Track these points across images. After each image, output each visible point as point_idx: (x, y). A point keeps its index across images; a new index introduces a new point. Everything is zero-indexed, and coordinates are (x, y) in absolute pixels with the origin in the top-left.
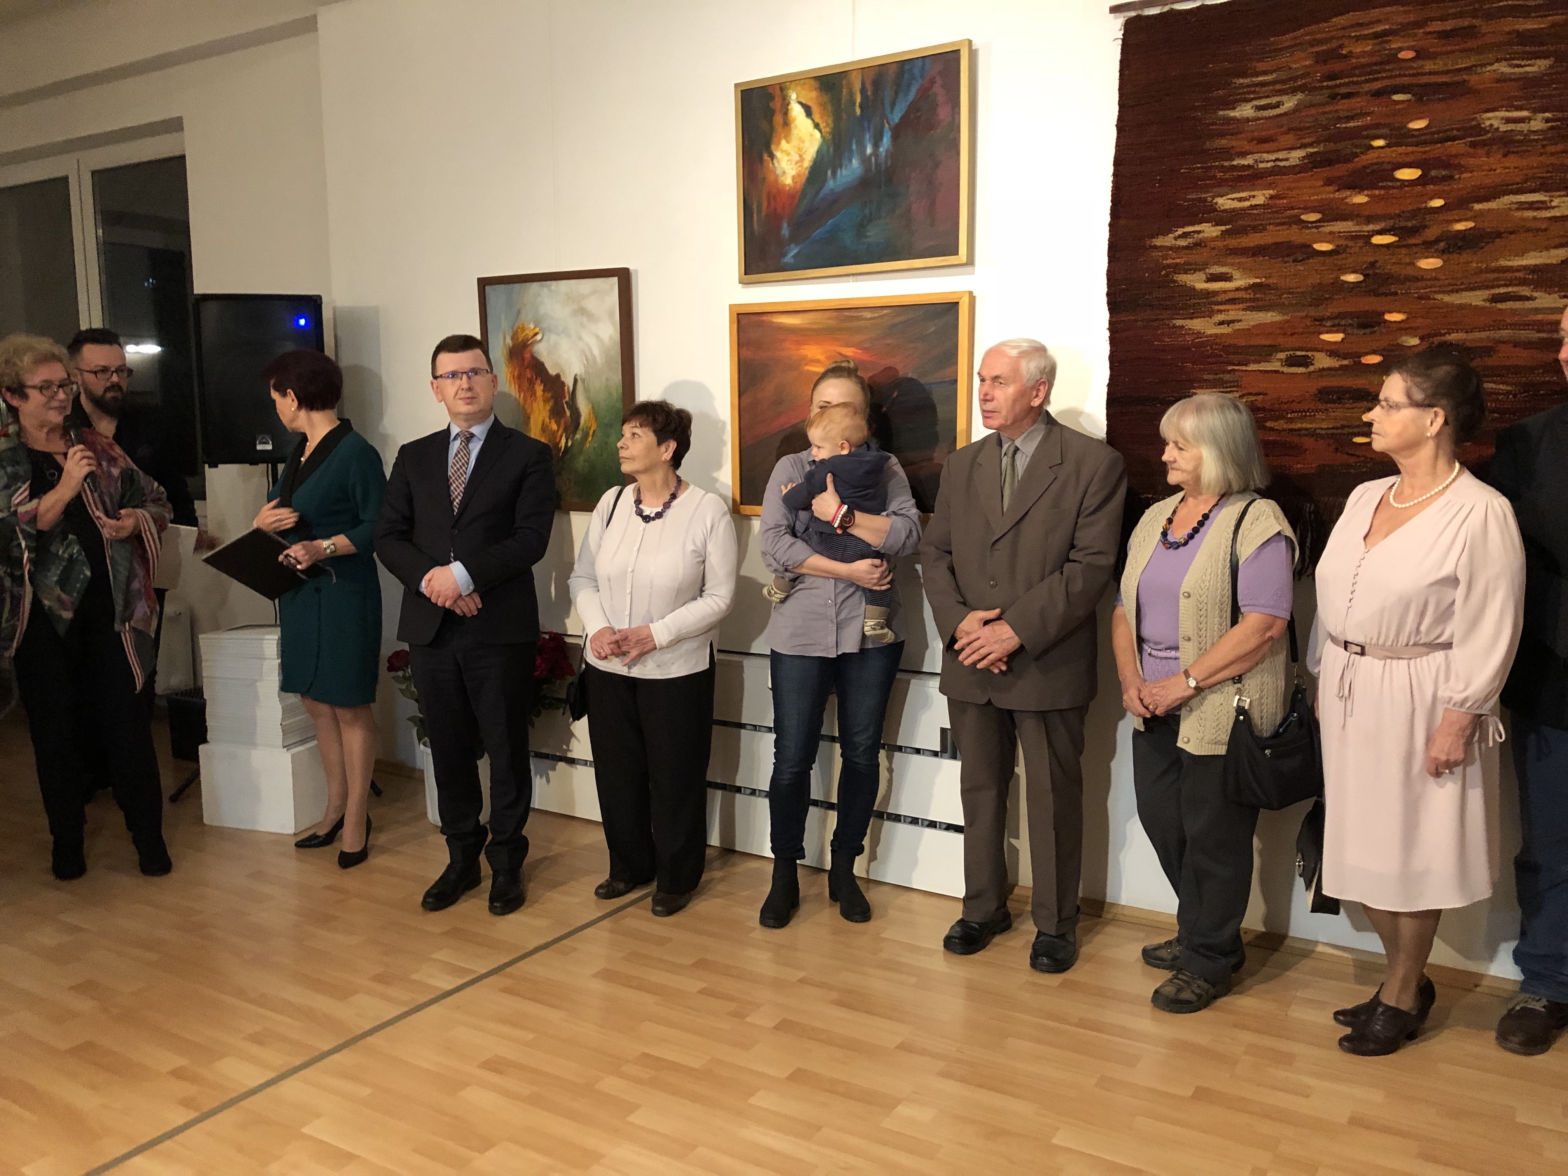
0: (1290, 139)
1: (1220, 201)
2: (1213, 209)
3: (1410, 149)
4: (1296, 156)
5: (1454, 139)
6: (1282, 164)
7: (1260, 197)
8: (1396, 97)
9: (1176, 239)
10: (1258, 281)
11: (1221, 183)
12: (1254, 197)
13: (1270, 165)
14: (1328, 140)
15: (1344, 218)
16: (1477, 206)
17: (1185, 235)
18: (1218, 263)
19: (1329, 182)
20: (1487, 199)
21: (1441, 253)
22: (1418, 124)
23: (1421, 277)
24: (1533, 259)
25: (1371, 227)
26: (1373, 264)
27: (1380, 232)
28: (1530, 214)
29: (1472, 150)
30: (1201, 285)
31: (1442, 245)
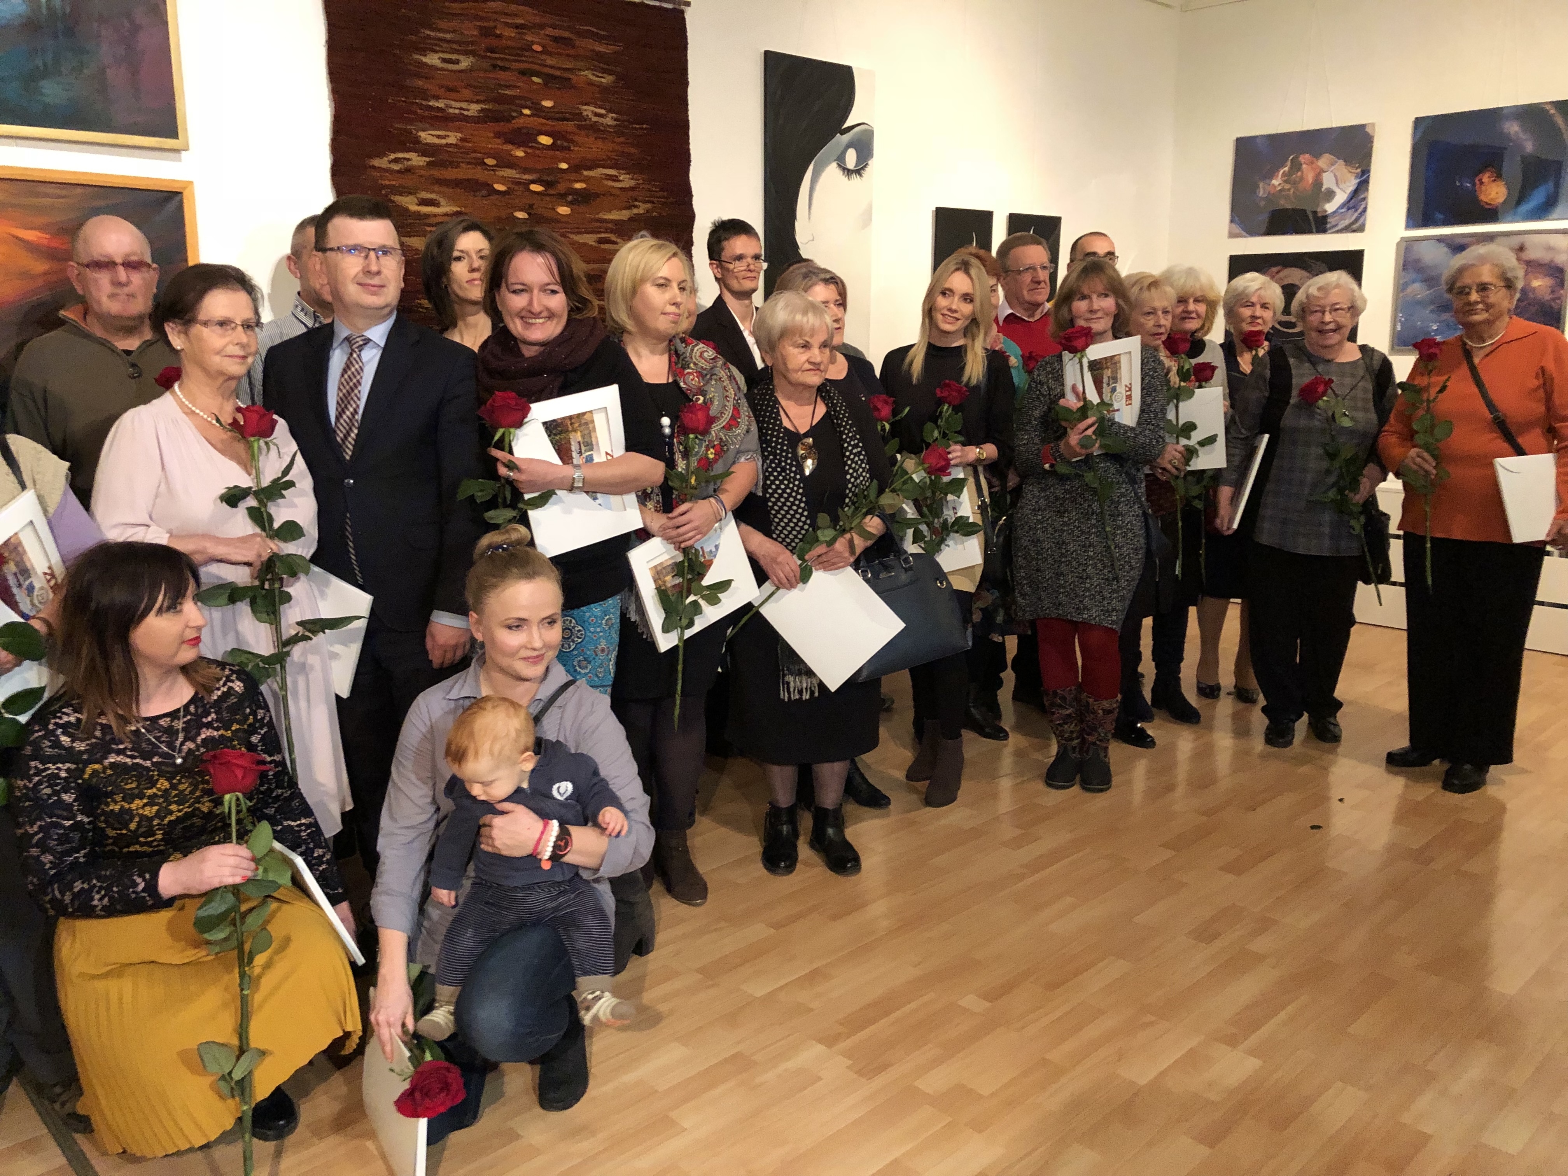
0: (467, 93)
1: (422, 134)
2: (417, 141)
3: (544, 121)
4: (474, 109)
5: (567, 120)
6: (466, 113)
7: (453, 138)
8: (535, 79)
9: (390, 162)
10: (459, 209)
11: (423, 119)
12: (448, 136)
13: (457, 111)
14: (495, 100)
15: (510, 166)
16: (585, 173)
17: (396, 161)
18: (426, 190)
19: (498, 135)
20: (590, 169)
21: (568, 204)
22: (548, 104)
23: (558, 220)
25: (526, 177)
26: (531, 206)
27: (534, 182)
28: (610, 183)
29: (577, 131)
30: (414, 208)
31: (570, 198)
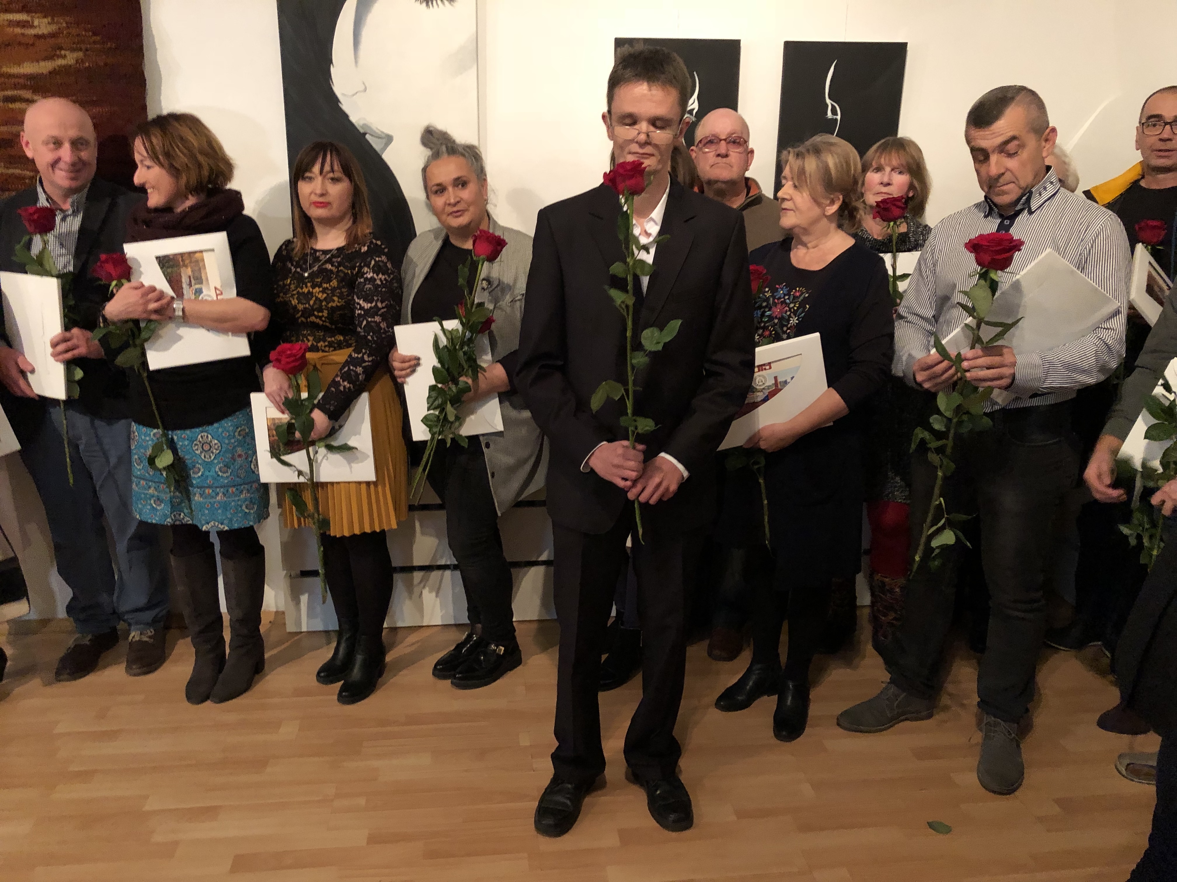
24: (28, 68)
28: (18, 30)
